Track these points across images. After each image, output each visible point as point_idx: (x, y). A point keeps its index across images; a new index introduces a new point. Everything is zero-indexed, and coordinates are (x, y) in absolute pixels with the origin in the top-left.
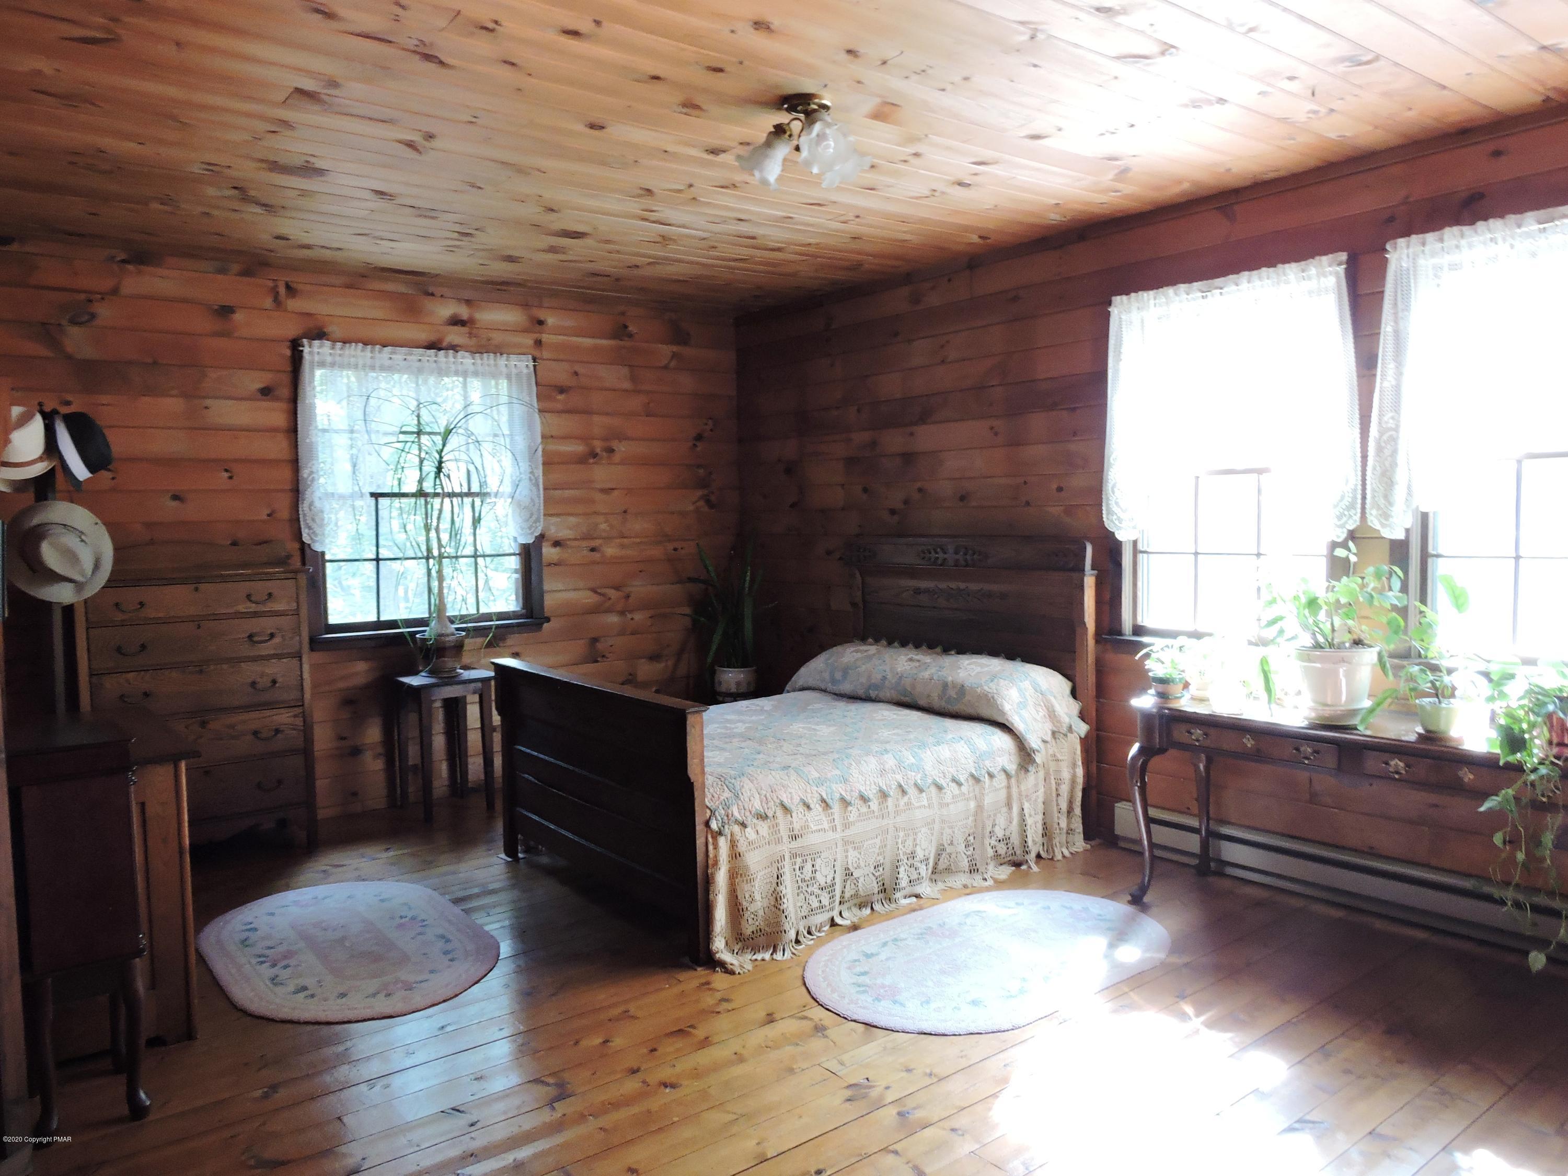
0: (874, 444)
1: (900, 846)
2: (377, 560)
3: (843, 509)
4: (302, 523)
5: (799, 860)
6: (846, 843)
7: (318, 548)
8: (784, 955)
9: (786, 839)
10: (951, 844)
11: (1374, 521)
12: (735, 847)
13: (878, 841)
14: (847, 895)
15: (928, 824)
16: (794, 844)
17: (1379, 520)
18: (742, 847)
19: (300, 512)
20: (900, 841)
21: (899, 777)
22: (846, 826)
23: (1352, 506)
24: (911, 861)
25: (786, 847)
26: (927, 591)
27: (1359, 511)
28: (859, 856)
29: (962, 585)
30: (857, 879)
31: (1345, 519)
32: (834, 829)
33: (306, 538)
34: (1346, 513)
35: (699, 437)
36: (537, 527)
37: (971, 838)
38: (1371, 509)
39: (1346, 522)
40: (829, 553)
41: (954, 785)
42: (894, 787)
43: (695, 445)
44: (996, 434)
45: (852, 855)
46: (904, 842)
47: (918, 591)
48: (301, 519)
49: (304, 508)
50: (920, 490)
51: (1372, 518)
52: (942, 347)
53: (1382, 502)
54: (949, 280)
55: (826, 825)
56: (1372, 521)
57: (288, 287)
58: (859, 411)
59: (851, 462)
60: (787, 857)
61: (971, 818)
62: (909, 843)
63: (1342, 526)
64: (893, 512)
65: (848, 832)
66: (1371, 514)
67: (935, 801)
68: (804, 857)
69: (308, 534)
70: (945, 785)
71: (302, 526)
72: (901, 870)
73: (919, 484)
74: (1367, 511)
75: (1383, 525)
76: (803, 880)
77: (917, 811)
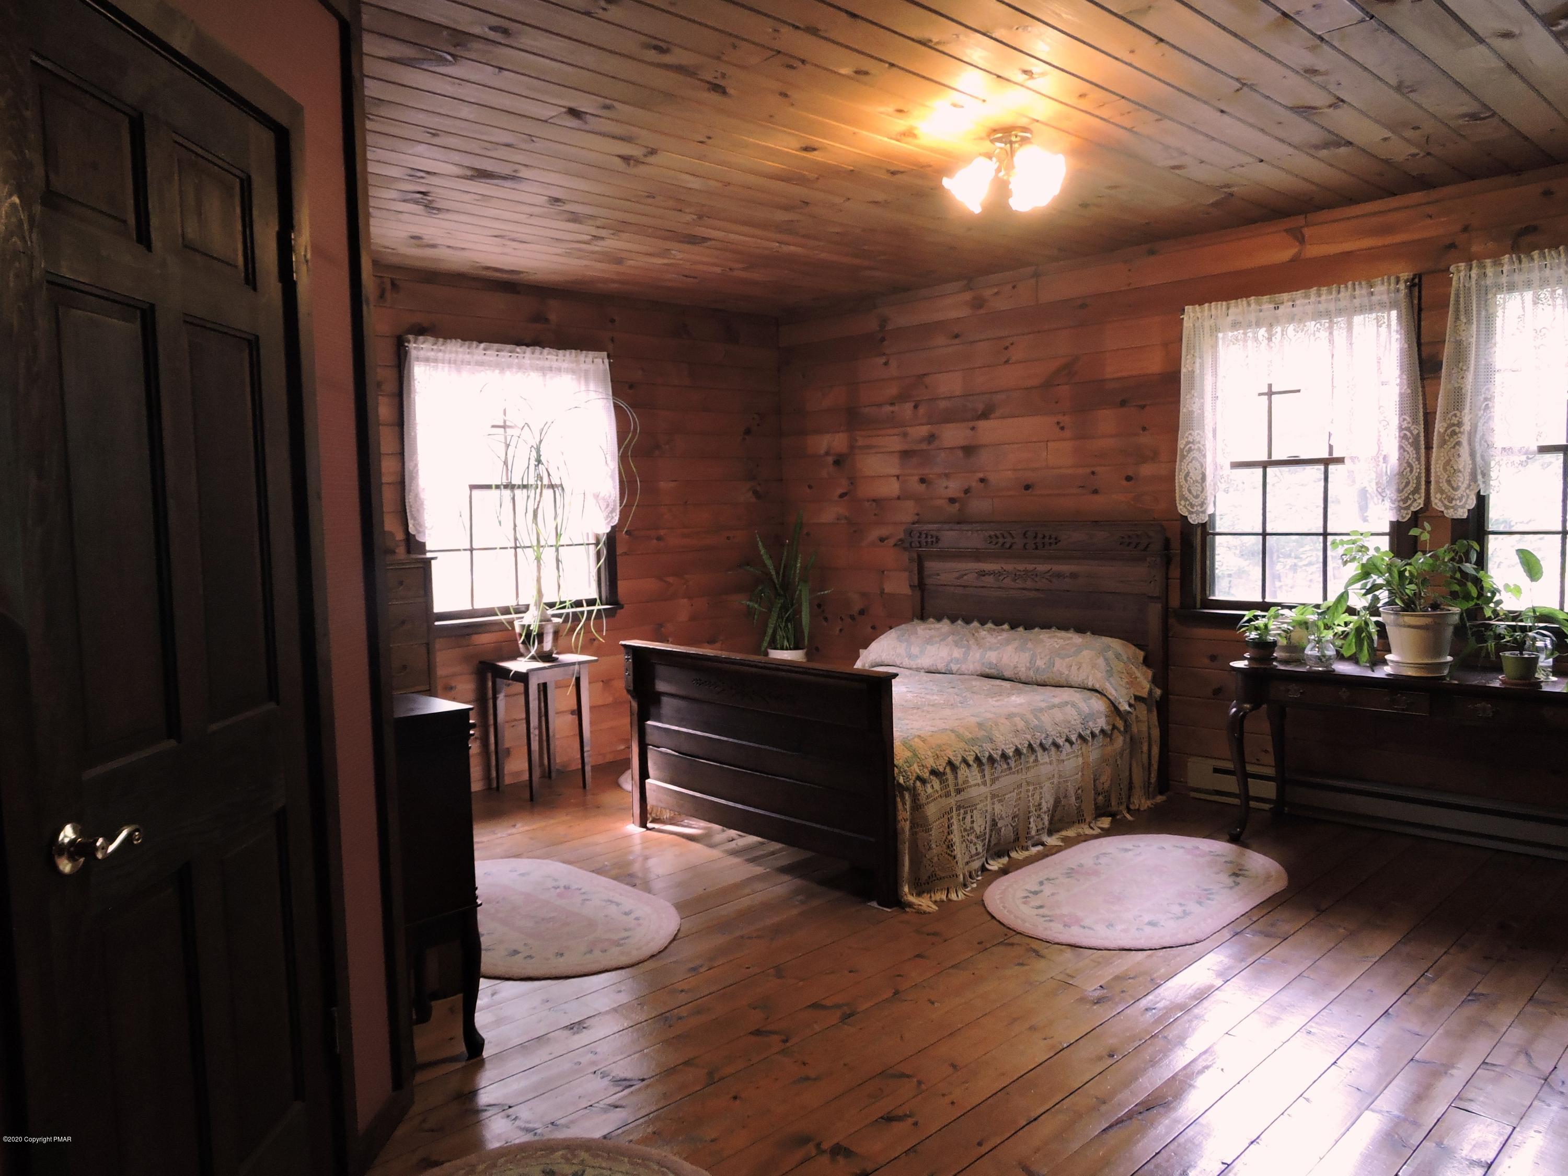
0: (931, 438)
1: (1030, 799)
2: (472, 550)
3: (899, 498)
4: (408, 514)
5: (962, 811)
6: (993, 796)
7: (420, 539)
8: (958, 896)
9: (953, 794)
10: (1065, 797)
11: (1437, 503)
12: (917, 801)
13: (1014, 794)
14: (992, 843)
15: (1049, 778)
16: (959, 798)
17: (1442, 502)
18: (923, 798)
19: (407, 504)
20: (1030, 794)
21: (1029, 737)
22: (993, 781)
23: (1416, 490)
24: (1038, 812)
25: (952, 801)
26: (989, 573)
27: (1423, 495)
28: (1001, 808)
29: (1030, 567)
30: (1000, 829)
31: (1409, 502)
32: (985, 784)
33: (411, 530)
34: (1411, 496)
35: (748, 432)
36: (613, 518)
37: (1080, 791)
38: (1436, 493)
39: (1410, 505)
40: (882, 540)
41: (1067, 744)
42: (1026, 745)
43: (744, 439)
44: (1062, 428)
45: (998, 807)
46: (1033, 795)
47: (982, 574)
48: (408, 511)
49: (409, 499)
50: (982, 480)
51: (1437, 501)
52: (1006, 348)
53: (1445, 486)
54: (1014, 287)
55: (979, 781)
56: (1436, 504)
57: (394, 284)
58: (916, 407)
59: (906, 454)
60: (954, 809)
61: (1080, 774)
62: (1037, 797)
63: (1408, 508)
64: (952, 500)
65: (995, 787)
66: (1436, 498)
67: (1054, 758)
68: (966, 807)
69: (414, 525)
70: (1062, 744)
71: (409, 517)
72: (1032, 820)
73: (981, 475)
74: (1432, 495)
75: (1447, 507)
76: (965, 830)
77: (1042, 767)
